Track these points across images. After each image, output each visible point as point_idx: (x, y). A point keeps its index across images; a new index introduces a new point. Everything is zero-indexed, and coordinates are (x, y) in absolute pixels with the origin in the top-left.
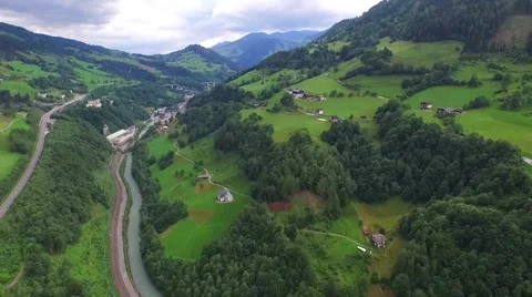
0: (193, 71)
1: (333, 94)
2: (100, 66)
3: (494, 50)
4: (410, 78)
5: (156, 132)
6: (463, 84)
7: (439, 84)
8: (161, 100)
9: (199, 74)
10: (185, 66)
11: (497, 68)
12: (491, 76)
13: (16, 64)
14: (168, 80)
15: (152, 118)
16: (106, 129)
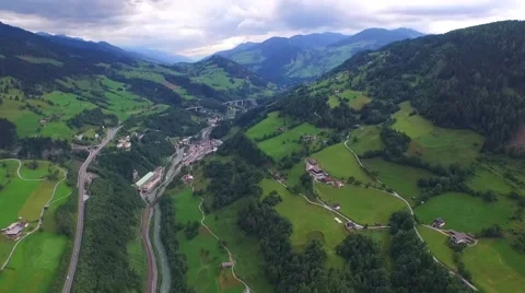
0: (217, 88)
1: (351, 180)
2: (129, 86)
3: (513, 156)
4: (426, 176)
5: (182, 183)
6: (478, 195)
7: (455, 190)
8: (185, 128)
9: (222, 92)
10: (208, 82)
11: (514, 180)
12: (508, 190)
13: (55, 96)
14: (193, 102)
15: (178, 151)
16: (135, 174)
